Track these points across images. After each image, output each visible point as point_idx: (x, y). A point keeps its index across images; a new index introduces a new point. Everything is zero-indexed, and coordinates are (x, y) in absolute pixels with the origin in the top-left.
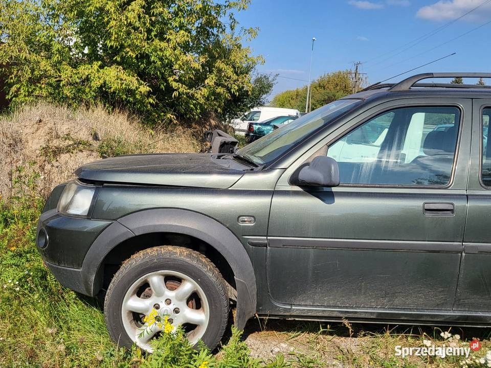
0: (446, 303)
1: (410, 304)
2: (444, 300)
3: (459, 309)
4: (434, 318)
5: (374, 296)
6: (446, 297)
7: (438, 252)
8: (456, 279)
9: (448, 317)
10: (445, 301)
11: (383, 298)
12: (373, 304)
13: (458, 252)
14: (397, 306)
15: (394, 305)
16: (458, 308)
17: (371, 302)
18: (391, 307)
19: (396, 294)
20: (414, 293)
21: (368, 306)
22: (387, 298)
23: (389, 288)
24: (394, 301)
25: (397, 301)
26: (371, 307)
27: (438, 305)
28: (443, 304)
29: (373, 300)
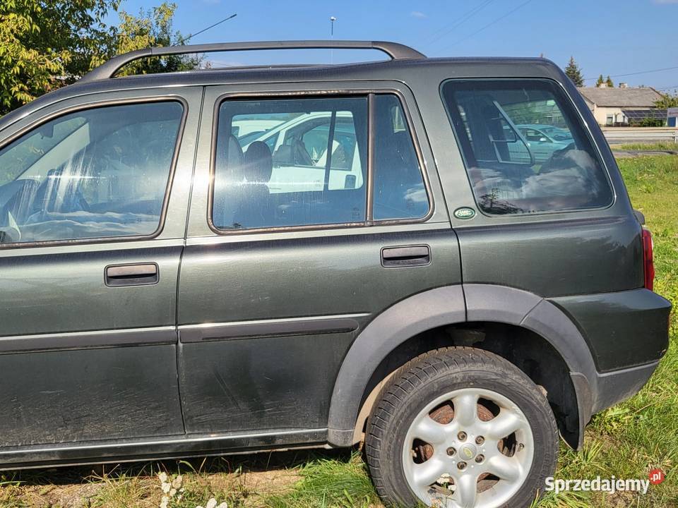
0: (171, 425)
1: (113, 432)
2: (166, 420)
3: (196, 431)
4: (157, 450)
5: (46, 426)
6: (168, 415)
7: (136, 345)
8: (176, 386)
9: (178, 446)
10: (169, 422)
11: (62, 426)
12: (49, 438)
13: (169, 343)
14: (90, 436)
15: (86, 437)
16: (193, 430)
17: (45, 436)
18: (83, 439)
19: (83, 419)
20: (112, 414)
21: (43, 442)
22: (69, 427)
23: (67, 411)
24: (83, 430)
25: (87, 430)
26: (49, 444)
27: (159, 429)
28: (166, 426)
29: (47, 433)
